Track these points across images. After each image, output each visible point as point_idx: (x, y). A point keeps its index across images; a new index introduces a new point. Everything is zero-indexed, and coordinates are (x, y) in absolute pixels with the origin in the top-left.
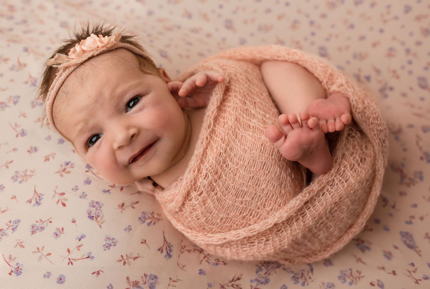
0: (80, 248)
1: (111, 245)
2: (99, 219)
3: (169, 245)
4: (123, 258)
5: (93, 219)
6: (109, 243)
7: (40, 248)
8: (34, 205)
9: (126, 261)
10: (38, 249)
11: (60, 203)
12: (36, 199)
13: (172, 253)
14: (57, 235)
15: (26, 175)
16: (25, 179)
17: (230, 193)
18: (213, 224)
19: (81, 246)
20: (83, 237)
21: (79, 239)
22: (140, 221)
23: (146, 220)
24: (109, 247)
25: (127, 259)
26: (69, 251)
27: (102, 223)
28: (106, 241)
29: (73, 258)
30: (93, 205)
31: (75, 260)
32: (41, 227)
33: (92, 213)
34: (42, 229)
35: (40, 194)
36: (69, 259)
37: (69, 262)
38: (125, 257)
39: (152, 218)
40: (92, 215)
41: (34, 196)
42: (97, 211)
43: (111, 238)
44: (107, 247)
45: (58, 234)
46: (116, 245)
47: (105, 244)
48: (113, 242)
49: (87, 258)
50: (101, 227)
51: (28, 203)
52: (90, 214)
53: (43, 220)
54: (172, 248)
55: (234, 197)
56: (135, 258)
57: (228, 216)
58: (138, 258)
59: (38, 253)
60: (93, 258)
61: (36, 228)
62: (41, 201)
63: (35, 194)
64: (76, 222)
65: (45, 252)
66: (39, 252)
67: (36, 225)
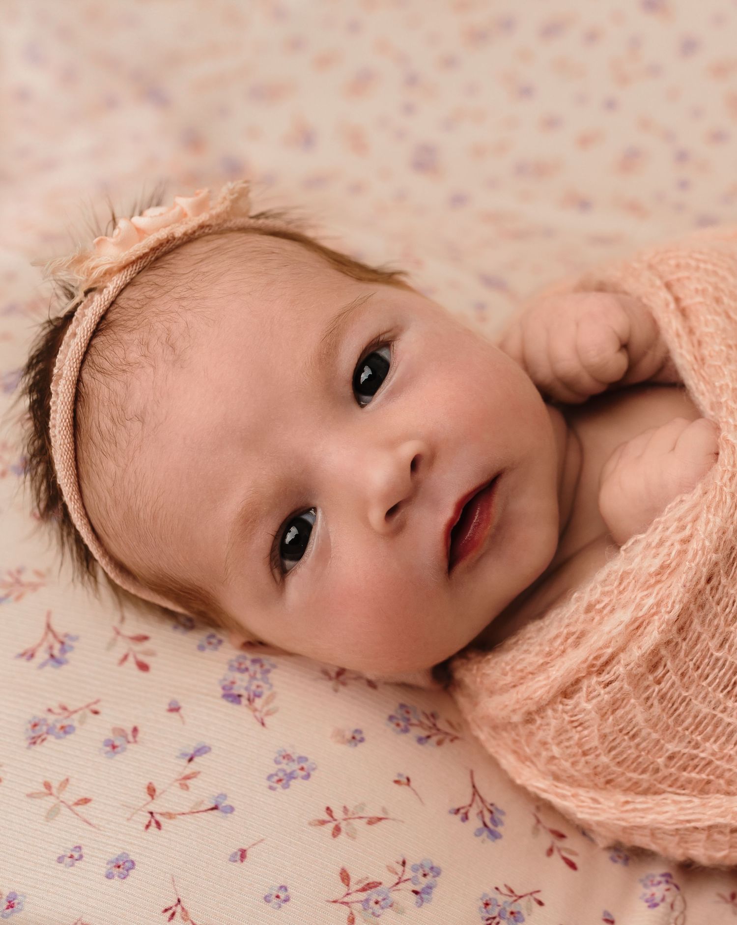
0: (189, 782)
1: (295, 775)
2: (258, 703)
3: (490, 807)
4: (332, 816)
5: (239, 703)
6: (289, 771)
7: (55, 785)
8: (43, 665)
9: (343, 825)
10: (48, 786)
11: (131, 664)
12: (51, 648)
13: (500, 829)
14: (114, 747)
15: (18, 582)
16: (15, 594)
17: (706, 678)
18: (640, 770)
19: (195, 777)
20: (202, 750)
21: (188, 758)
22: (393, 726)
23: (410, 727)
24: (288, 781)
25: (345, 820)
26: (151, 791)
27: (268, 714)
28: (277, 762)
29: (164, 810)
30: (243, 667)
31: (170, 816)
32: (62, 728)
33: (235, 686)
34: (66, 733)
35: (66, 635)
36: (151, 813)
37: (150, 822)
38: (338, 814)
39: (430, 728)
40: (235, 691)
41: (43, 640)
42: (256, 683)
43: (295, 757)
44: (280, 780)
45: (117, 743)
46: (312, 777)
47: (273, 772)
48: (302, 769)
49: (212, 809)
50: (263, 724)
51: (23, 662)
52: (231, 688)
53: (71, 708)
54: (497, 815)
55: (721, 695)
56: (371, 822)
57: (695, 752)
58: (383, 821)
59: (46, 798)
60: (231, 809)
61: (44, 728)
62: (69, 655)
63: (46, 634)
64: (182, 711)
65: (70, 796)
66: (51, 794)
67: (45, 720)
